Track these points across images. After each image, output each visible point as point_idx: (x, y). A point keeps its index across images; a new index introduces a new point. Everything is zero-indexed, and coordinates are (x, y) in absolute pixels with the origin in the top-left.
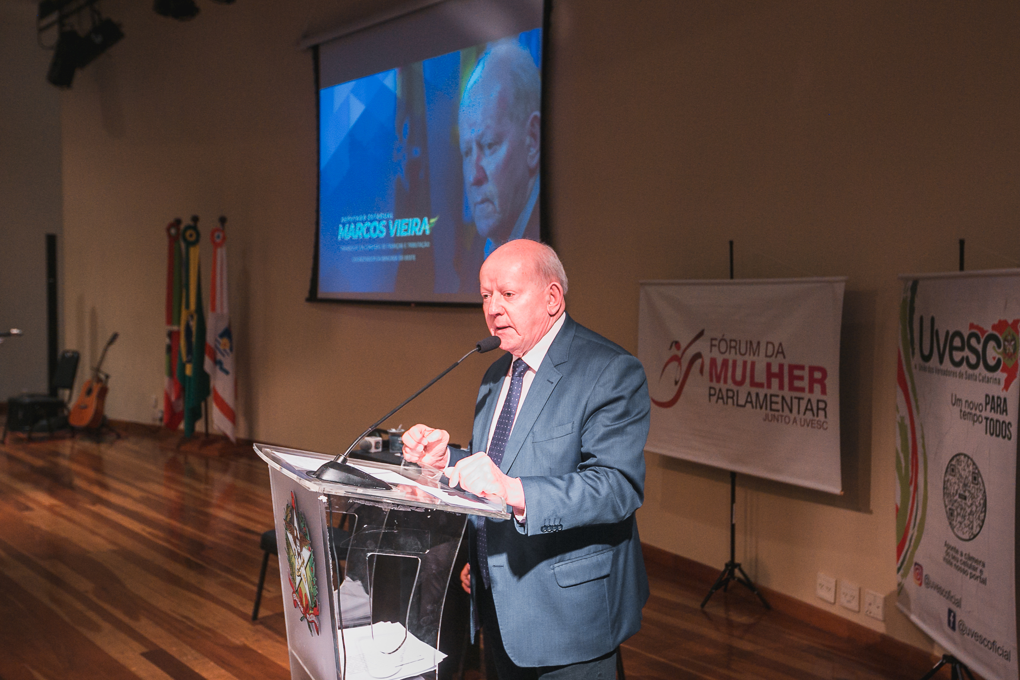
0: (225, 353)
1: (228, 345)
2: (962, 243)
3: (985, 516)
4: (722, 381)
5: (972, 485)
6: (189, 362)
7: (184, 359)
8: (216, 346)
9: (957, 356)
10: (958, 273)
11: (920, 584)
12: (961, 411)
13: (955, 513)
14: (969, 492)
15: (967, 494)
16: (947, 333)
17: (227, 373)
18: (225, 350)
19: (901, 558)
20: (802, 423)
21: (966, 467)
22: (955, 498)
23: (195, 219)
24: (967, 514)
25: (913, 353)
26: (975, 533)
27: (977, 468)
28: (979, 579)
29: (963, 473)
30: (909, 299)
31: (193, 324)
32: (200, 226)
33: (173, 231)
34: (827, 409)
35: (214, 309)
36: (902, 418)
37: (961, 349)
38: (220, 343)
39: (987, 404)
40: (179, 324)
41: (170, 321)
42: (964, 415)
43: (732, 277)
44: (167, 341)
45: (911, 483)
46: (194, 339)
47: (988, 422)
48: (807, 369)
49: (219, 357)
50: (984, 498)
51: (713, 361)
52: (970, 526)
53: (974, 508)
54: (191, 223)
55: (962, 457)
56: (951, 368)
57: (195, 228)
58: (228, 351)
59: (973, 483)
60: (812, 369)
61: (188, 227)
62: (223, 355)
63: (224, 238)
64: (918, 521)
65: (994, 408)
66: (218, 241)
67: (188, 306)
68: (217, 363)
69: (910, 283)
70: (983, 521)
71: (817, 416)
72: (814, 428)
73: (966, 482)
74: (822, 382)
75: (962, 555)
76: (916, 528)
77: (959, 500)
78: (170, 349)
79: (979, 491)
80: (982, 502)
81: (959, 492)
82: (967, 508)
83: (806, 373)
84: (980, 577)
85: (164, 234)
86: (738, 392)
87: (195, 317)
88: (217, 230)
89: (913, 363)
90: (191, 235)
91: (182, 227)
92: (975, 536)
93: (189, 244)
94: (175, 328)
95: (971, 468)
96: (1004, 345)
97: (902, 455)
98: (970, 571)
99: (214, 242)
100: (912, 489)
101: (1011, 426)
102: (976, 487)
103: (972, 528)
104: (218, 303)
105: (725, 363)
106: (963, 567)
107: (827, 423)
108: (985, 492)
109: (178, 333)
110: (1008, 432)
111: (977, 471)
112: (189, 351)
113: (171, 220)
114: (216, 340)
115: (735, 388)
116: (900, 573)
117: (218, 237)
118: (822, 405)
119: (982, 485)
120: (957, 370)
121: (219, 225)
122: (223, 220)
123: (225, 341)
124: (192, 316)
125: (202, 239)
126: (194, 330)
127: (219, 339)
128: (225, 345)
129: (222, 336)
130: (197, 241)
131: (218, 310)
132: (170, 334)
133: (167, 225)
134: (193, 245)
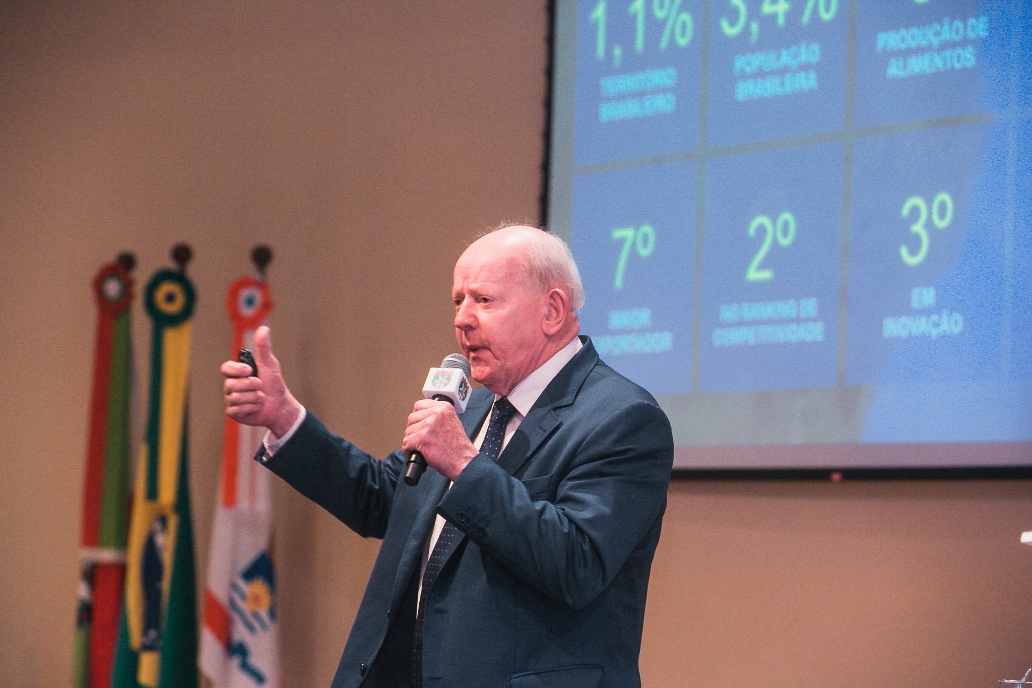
0: (256, 625)
1: (265, 600)
6: (147, 648)
7: (136, 639)
8: (233, 604)
17: (260, 679)
18: (256, 615)
23: (182, 254)
31: (166, 543)
32: (194, 271)
33: (113, 288)
35: (230, 500)
38: (243, 597)
40: (122, 542)
41: (91, 538)
44: (83, 591)
46: (166, 585)
49: (240, 633)
54: (169, 264)
57: (180, 278)
58: (264, 614)
61: (162, 277)
62: (251, 628)
63: (267, 306)
66: (247, 312)
67: (153, 492)
68: (234, 650)
78: (86, 613)
85: (87, 297)
87: (173, 522)
88: (244, 283)
90: (170, 298)
91: (141, 276)
93: (164, 321)
94: (107, 555)
99: (236, 316)
104: (243, 483)
109: (121, 569)
112: (151, 619)
113: (109, 257)
114: (234, 587)
117: (250, 302)
121: (250, 269)
122: (262, 257)
123: (258, 588)
124: (163, 520)
125: (200, 308)
126: (167, 558)
127: (241, 583)
128: (256, 599)
129: (250, 574)
130: (187, 312)
131: (243, 502)
132: (92, 574)
133: (93, 271)
134: (176, 320)
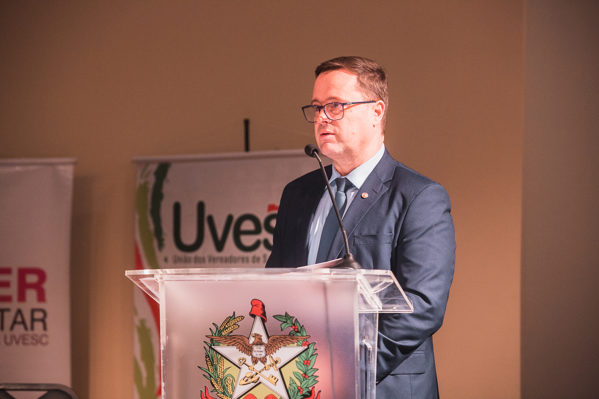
2: (247, 123)
9: (248, 240)
10: (244, 154)
16: (230, 218)
20: (8, 340)
25: (160, 245)
30: (151, 186)
34: (48, 320)
36: (143, 322)
37: (257, 231)
48: (16, 273)
56: (239, 253)
60: (23, 273)
69: (153, 168)
71: (32, 328)
72: (27, 344)
74: (39, 288)
83: (13, 279)
89: (160, 258)
97: (142, 365)
107: (46, 336)
118: (39, 315)
120: (250, 255)
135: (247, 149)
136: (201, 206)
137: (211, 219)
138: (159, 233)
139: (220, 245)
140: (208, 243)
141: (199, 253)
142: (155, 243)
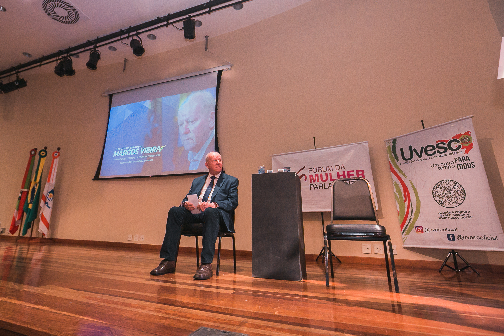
0: (50, 200)
3: (465, 196)
4: (316, 181)
5: (454, 188)
6: (30, 203)
8: (47, 197)
9: (431, 152)
11: (423, 232)
12: (438, 168)
13: (444, 200)
14: (452, 191)
15: (451, 192)
16: (422, 148)
17: (49, 208)
18: (50, 198)
19: (404, 228)
21: (448, 184)
22: (443, 196)
23: (46, 148)
24: (453, 198)
25: (398, 161)
26: (460, 203)
27: (455, 182)
28: (467, 217)
29: (446, 186)
30: (391, 146)
31: (36, 188)
32: (47, 150)
33: (33, 152)
35: (49, 181)
36: (395, 183)
37: (434, 149)
38: (49, 195)
39: (456, 161)
40: (29, 188)
41: (23, 187)
42: (441, 168)
43: (315, 148)
44: (20, 195)
45: (405, 201)
46: (35, 193)
47: (459, 166)
48: (355, 171)
49: (47, 201)
50: (463, 190)
51: (311, 176)
52: (457, 201)
53: (457, 195)
54: (43, 149)
55: (444, 181)
56: (428, 157)
57: (45, 151)
58: (52, 198)
59: (453, 187)
60: (357, 171)
61: (42, 151)
63: (59, 155)
64: (414, 212)
65: (461, 161)
67: (35, 180)
68: (46, 203)
69: (391, 141)
70: (465, 198)
73: (449, 188)
74: (363, 175)
75: (453, 212)
76: (413, 215)
77: (446, 195)
78: (20, 198)
79: (459, 188)
80: (462, 192)
81: (445, 193)
82: (452, 196)
83: (355, 173)
84: (468, 217)
85: (28, 153)
86: (324, 184)
88: (55, 152)
89: (398, 164)
90: (43, 153)
91: (38, 151)
92: (460, 204)
93: (41, 157)
94: (25, 190)
95: (451, 183)
96: (461, 141)
97: (397, 194)
98: (460, 217)
99: (53, 156)
100: (406, 203)
101: (474, 163)
102: (456, 188)
103: (458, 202)
104: (51, 179)
105: (317, 176)
106: (455, 216)
108: (463, 188)
109: (28, 192)
110: (472, 165)
111: (456, 183)
112: (32, 199)
113: (33, 148)
115: (323, 183)
116: (403, 234)
117: (56, 155)
119: (460, 186)
121: (57, 150)
122: (59, 149)
123: (51, 194)
124: (37, 184)
125: (48, 155)
126: (36, 190)
127: (48, 193)
128: (51, 196)
129: (50, 192)
130: (45, 156)
131: (51, 182)
132: (22, 193)
133: (31, 150)
134: (43, 157)
135: (424, 128)
136: (410, 147)
137: (415, 150)
138: (396, 158)
139: (420, 156)
140: (415, 157)
141: (413, 160)
142: (396, 160)
